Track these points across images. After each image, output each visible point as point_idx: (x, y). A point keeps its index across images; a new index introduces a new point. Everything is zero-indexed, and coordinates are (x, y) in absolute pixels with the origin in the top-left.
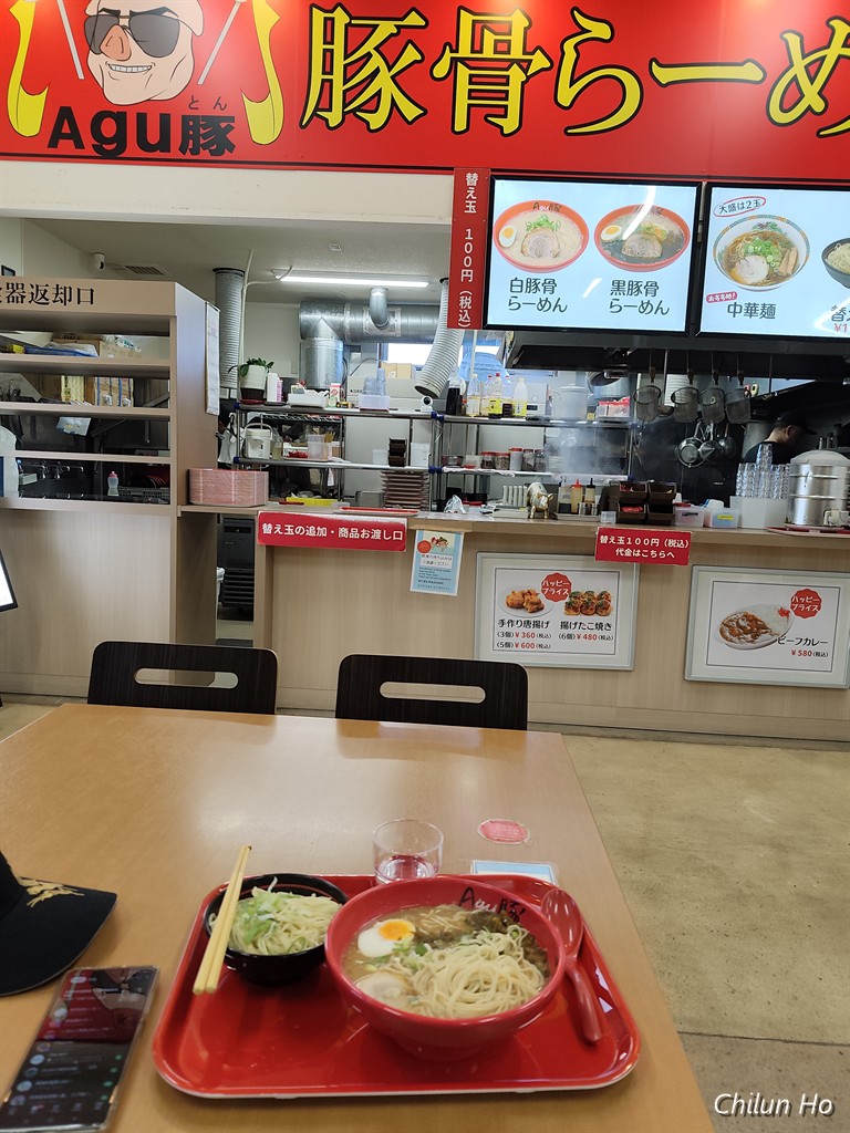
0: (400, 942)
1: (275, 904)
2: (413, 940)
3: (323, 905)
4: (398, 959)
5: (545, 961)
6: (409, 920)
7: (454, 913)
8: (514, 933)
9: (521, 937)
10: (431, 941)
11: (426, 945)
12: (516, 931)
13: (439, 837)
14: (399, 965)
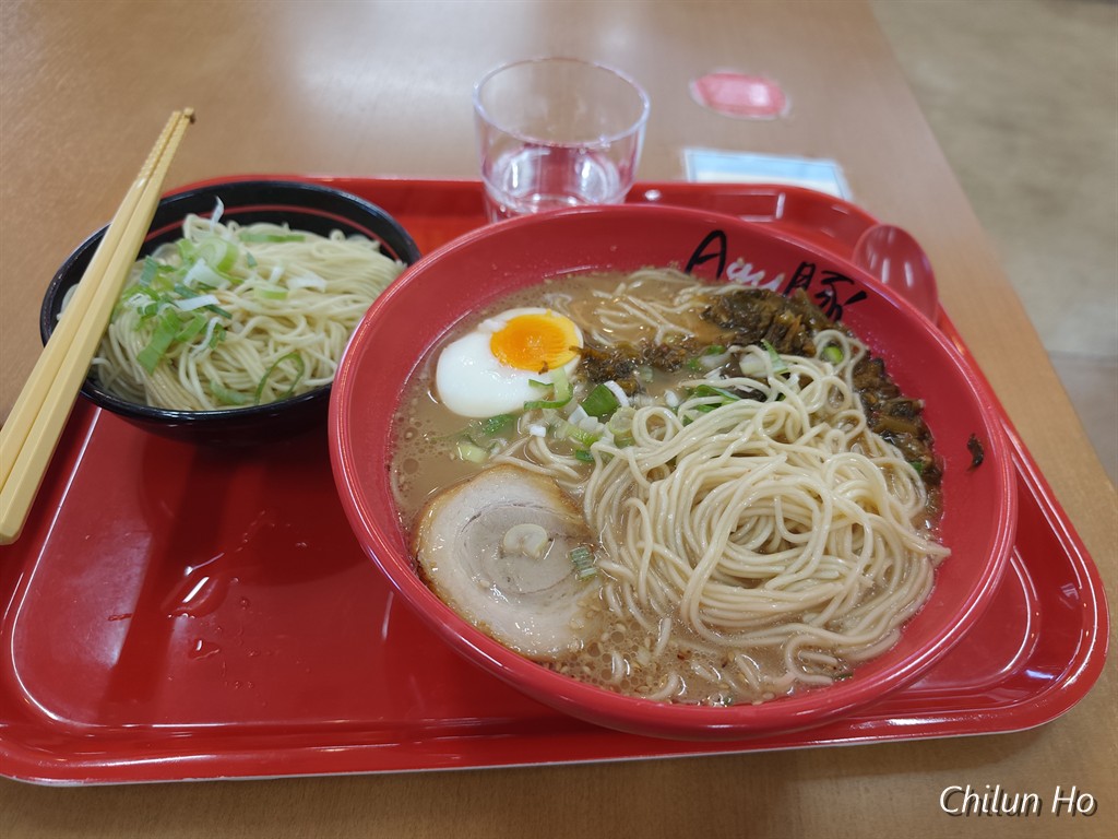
0: (545, 379)
1: (225, 267)
2: (580, 368)
3: (354, 262)
4: (539, 430)
5: (922, 435)
6: (567, 309)
7: (676, 290)
8: (832, 352)
9: (849, 363)
10: (621, 373)
11: (612, 385)
12: (835, 344)
13: (640, 102)
14: (542, 449)
